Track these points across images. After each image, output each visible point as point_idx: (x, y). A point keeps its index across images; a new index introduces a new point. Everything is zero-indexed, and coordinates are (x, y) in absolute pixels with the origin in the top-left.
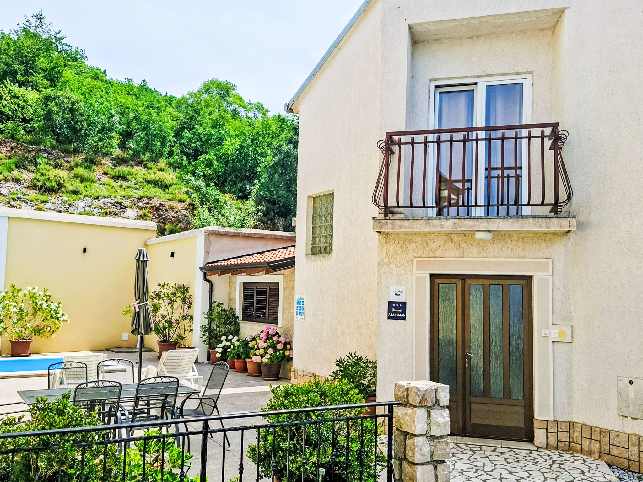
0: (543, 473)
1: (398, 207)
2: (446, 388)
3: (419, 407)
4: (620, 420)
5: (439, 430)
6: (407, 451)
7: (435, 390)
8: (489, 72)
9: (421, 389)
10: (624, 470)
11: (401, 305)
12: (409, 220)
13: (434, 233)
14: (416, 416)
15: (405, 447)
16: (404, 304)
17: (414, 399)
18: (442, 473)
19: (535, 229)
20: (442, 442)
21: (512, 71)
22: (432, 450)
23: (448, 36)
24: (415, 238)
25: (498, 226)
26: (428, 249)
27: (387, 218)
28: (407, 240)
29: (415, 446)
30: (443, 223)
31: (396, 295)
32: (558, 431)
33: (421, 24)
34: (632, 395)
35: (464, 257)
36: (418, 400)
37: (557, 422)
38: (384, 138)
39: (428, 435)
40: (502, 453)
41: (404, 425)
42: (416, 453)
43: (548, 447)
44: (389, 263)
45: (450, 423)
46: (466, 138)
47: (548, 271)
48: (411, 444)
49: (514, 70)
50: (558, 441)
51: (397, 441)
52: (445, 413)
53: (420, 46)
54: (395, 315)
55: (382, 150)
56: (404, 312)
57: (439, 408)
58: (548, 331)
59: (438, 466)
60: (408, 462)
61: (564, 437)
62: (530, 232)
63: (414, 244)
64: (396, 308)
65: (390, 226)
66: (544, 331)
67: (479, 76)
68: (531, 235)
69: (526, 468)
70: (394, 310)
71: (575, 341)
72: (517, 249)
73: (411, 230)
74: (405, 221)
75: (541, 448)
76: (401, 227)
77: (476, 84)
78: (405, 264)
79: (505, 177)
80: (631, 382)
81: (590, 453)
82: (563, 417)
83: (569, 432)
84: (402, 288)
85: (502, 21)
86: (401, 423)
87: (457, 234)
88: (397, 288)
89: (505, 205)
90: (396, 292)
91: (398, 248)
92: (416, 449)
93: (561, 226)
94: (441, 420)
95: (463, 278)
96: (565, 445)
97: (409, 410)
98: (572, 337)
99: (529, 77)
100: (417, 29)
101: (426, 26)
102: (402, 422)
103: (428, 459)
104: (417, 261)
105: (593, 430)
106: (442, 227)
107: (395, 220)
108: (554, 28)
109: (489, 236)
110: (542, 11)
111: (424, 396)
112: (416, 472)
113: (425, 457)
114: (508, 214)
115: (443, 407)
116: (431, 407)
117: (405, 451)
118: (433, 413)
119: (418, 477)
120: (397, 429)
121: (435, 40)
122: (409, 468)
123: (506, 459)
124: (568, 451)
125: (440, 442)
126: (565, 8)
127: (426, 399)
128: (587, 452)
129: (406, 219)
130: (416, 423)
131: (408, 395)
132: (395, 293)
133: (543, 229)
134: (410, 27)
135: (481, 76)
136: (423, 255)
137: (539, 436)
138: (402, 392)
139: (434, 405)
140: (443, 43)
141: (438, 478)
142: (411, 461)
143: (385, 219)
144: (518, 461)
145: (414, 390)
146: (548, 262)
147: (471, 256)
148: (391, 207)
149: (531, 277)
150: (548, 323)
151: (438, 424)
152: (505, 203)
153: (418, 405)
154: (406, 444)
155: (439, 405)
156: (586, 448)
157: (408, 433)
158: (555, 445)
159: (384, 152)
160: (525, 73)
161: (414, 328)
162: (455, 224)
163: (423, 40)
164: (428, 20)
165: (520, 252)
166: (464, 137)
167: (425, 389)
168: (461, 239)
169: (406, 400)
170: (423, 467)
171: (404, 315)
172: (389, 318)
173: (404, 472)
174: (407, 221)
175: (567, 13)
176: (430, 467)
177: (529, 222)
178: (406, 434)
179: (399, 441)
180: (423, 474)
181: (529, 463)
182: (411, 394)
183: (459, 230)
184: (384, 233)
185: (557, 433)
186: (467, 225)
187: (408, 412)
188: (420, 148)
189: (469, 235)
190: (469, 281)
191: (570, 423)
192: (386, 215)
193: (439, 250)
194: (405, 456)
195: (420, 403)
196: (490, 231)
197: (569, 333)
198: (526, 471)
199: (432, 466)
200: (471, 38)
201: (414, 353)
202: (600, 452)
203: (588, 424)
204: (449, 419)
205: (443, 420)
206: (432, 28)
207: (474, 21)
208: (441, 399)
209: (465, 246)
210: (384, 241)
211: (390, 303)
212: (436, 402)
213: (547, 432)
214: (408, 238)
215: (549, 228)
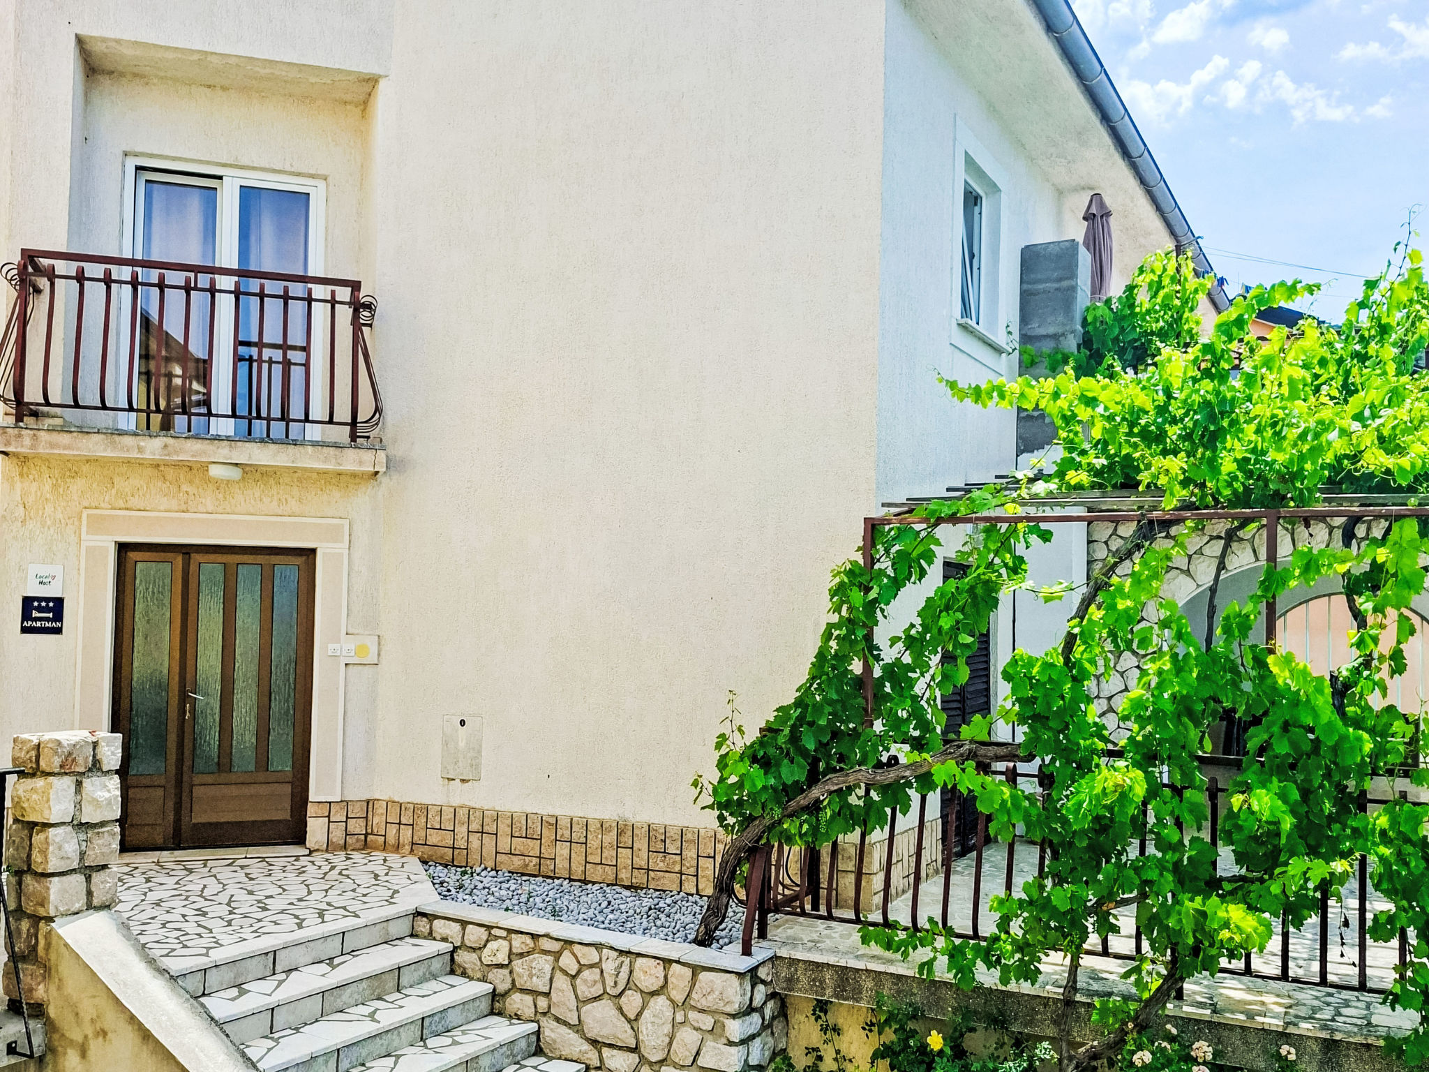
0: (307, 886)
1: (47, 403)
2: (116, 738)
3: (59, 774)
4: (444, 785)
5: (98, 811)
6: (33, 857)
7: (94, 743)
8: (244, 161)
9: (65, 743)
10: (446, 866)
11: (51, 604)
12: (71, 432)
13: (128, 462)
14: (51, 792)
15: (30, 849)
16: (59, 602)
17: (50, 762)
18: (101, 887)
19: (316, 465)
20: (103, 833)
21: (288, 168)
22: (83, 848)
23: (162, 74)
24: (86, 468)
25: (250, 457)
26: (114, 491)
27: (21, 424)
28: (68, 473)
29: (48, 844)
30: (142, 444)
31: (41, 583)
32: (347, 817)
33: (104, 40)
34: (462, 744)
35: (187, 511)
36: (57, 761)
37: (347, 802)
38: (17, 258)
39: (75, 822)
40: (242, 867)
41: (28, 810)
42: (50, 856)
43: (330, 847)
44: (28, 518)
45: (120, 799)
46: (193, 285)
47: (342, 542)
48: (41, 844)
49: (292, 166)
50: (347, 835)
51: (14, 841)
52: (112, 782)
53: (105, 81)
54: (39, 624)
55: (13, 282)
56: (59, 616)
57: (99, 774)
58: (337, 646)
59: (94, 875)
60: (36, 873)
61: (357, 827)
62: (312, 470)
63: (84, 481)
64: (39, 609)
65: (27, 441)
66: (331, 646)
67: (224, 165)
68: (315, 476)
69: (279, 883)
70: (35, 614)
71: (383, 661)
72: (289, 499)
73: (75, 453)
74: (61, 434)
75: (317, 850)
76: (52, 445)
77: (220, 178)
78: (63, 521)
79: (265, 361)
80: (463, 723)
81: (397, 848)
82: (357, 793)
83: (366, 818)
84: (56, 570)
85: (268, 71)
86: (23, 808)
87: (177, 465)
88: (44, 570)
89: (264, 419)
90: (41, 577)
91: (47, 487)
92: (51, 848)
93: (361, 463)
94: (102, 795)
95: (186, 550)
96: (358, 840)
97: (39, 782)
98: (379, 655)
99: (321, 184)
100: (97, 48)
101: (114, 44)
102: (25, 805)
103: (75, 865)
104: (88, 516)
105: (403, 808)
106: (140, 450)
107: (39, 430)
108: (365, 104)
109: (235, 474)
110: (339, 71)
111: (70, 754)
112: (48, 888)
113: (68, 862)
114: (268, 435)
115: (108, 772)
116: (84, 773)
117: (29, 856)
118: (87, 783)
119: (52, 897)
120: (16, 821)
121: (135, 75)
122: (36, 885)
123: (247, 875)
124: (363, 849)
125: (98, 833)
126: (380, 76)
127: (74, 760)
128: (393, 846)
129: (64, 429)
130: (51, 803)
131: (38, 757)
132: (38, 580)
133: (330, 466)
134: (80, 41)
135: (231, 166)
136: (102, 505)
137: (316, 830)
138: (28, 752)
139: (90, 770)
140: (154, 84)
141: (92, 896)
142: (40, 871)
143: (16, 427)
144: (270, 875)
145: (50, 745)
146: (343, 525)
147: (201, 508)
148: (32, 404)
149: (313, 551)
150: (340, 631)
151: (95, 802)
152: (264, 414)
153: (57, 770)
154: (31, 844)
155: (100, 769)
156: (391, 840)
157: (35, 824)
158: (342, 842)
159: (18, 287)
160: (312, 176)
161: (80, 648)
162: (166, 446)
163: (112, 69)
164: (118, 37)
165: (293, 505)
166: (188, 280)
167: (73, 742)
168: (182, 476)
169: (34, 766)
170: (64, 878)
171: (59, 624)
172: (25, 630)
173: (25, 895)
174: (66, 435)
175: (382, 84)
176: (79, 879)
177: (307, 453)
178: (32, 826)
179: (17, 840)
180: (63, 891)
181: (289, 875)
182: (45, 753)
183: (175, 458)
184: (16, 455)
185: (346, 822)
186: (190, 450)
187: (38, 785)
188: (95, 292)
189: (196, 469)
190: (197, 558)
191: (368, 803)
192: (19, 418)
193: (137, 497)
194: (29, 866)
195: (61, 767)
196: (237, 464)
197: (374, 649)
198: (280, 887)
199: (83, 877)
200: (209, 87)
201: (78, 698)
202: (413, 844)
203: (396, 800)
204: (118, 793)
205: (107, 795)
206: (128, 52)
207: (214, 59)
208: (104, 759)
209: (191, 490)
210: (15, 471)
211: (27, 602)
212: (94, 764)
213: (329, 822)
214: (71, 468)
215: (341, 465)
